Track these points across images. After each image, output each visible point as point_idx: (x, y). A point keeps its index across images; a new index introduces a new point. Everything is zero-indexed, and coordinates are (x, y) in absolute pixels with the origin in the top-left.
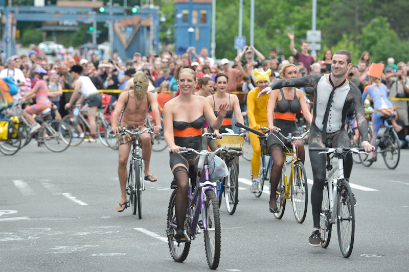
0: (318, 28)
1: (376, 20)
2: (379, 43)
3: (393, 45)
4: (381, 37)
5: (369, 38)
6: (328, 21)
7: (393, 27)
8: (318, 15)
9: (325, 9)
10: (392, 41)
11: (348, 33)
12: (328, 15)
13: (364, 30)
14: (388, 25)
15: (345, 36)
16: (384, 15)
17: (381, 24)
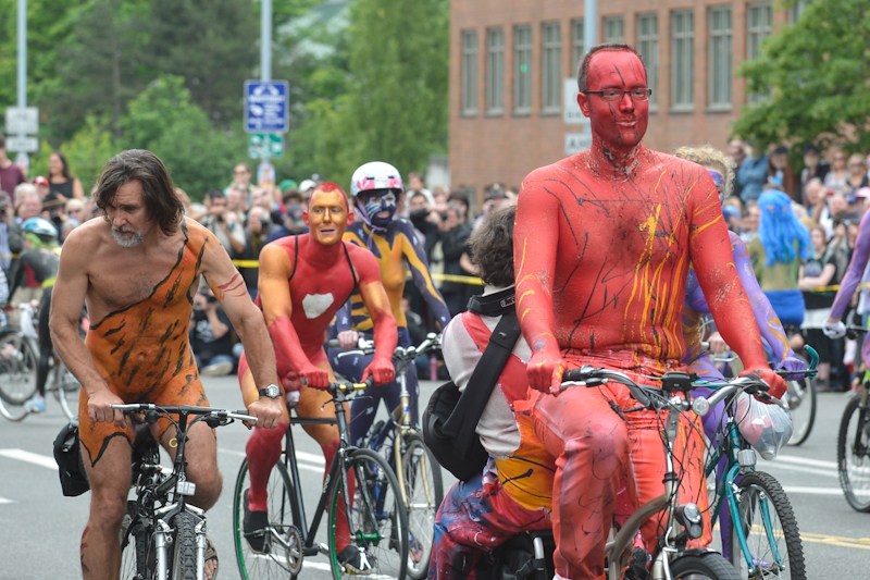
0: (31, 100)
1: (160, 84)
2: (168, 136)
3: (199, 141)
4: (170, 123)
5: (143, 125)
6: (53, 84)
7: (197, 98)
8: (30, 72)
9: (44, 59)
10: (196, 131)
11: (99, 113)
12: (51, 72)
13: (133, 106)
14: (185, 93)
15: (91, 120)
16: (176, 73)
17: (170, 93)
